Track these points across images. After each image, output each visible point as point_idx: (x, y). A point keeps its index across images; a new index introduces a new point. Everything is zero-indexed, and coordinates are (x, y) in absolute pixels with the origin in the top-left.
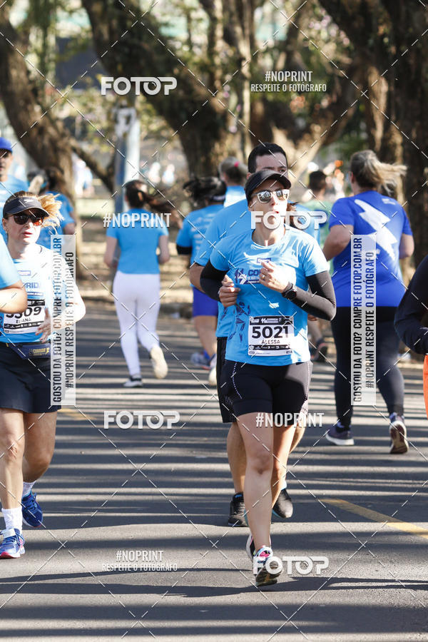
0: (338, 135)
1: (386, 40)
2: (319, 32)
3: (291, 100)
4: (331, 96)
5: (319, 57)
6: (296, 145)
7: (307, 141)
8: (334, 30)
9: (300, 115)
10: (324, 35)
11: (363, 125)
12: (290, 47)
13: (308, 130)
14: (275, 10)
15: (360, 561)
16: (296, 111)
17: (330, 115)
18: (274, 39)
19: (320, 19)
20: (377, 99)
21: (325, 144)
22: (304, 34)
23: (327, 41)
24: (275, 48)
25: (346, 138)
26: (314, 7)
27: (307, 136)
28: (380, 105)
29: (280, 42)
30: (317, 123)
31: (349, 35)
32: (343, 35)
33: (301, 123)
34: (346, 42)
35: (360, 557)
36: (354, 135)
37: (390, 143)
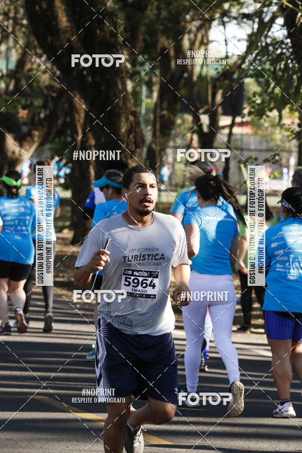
0: (51, 138)
1: (85, 72)
2: (39, 65)
3: (18, 113)
4: (46, 111)
5: (38, 82)
6: (21, 145)
7: (29, 142)
8: (49, 65)
9: (24, 124)
10: (43, 67)
11: (69, 132)
12: (18, 76)
13: (30, 134)
14: (8, 49)
15: (56, 440)
16: (21, 121)
17: (46, 124)
18: (7, 69)
19: (40, 56)
20: (79, 114)
21: (41, 144)
22: (28, 66)
23: (45, 72)
24: (7, 75)
25: (57, 140)
26: (35, 48)
27: (29, 138)
28: (80, 118)
29: (11, 71)
30: (37, 130)
31: (59, 69)
32: (55, 69)
33: (25, 129)
34: (58, 73)
35: (56, 437)
36: (62, 139)
37: (88, 144)
